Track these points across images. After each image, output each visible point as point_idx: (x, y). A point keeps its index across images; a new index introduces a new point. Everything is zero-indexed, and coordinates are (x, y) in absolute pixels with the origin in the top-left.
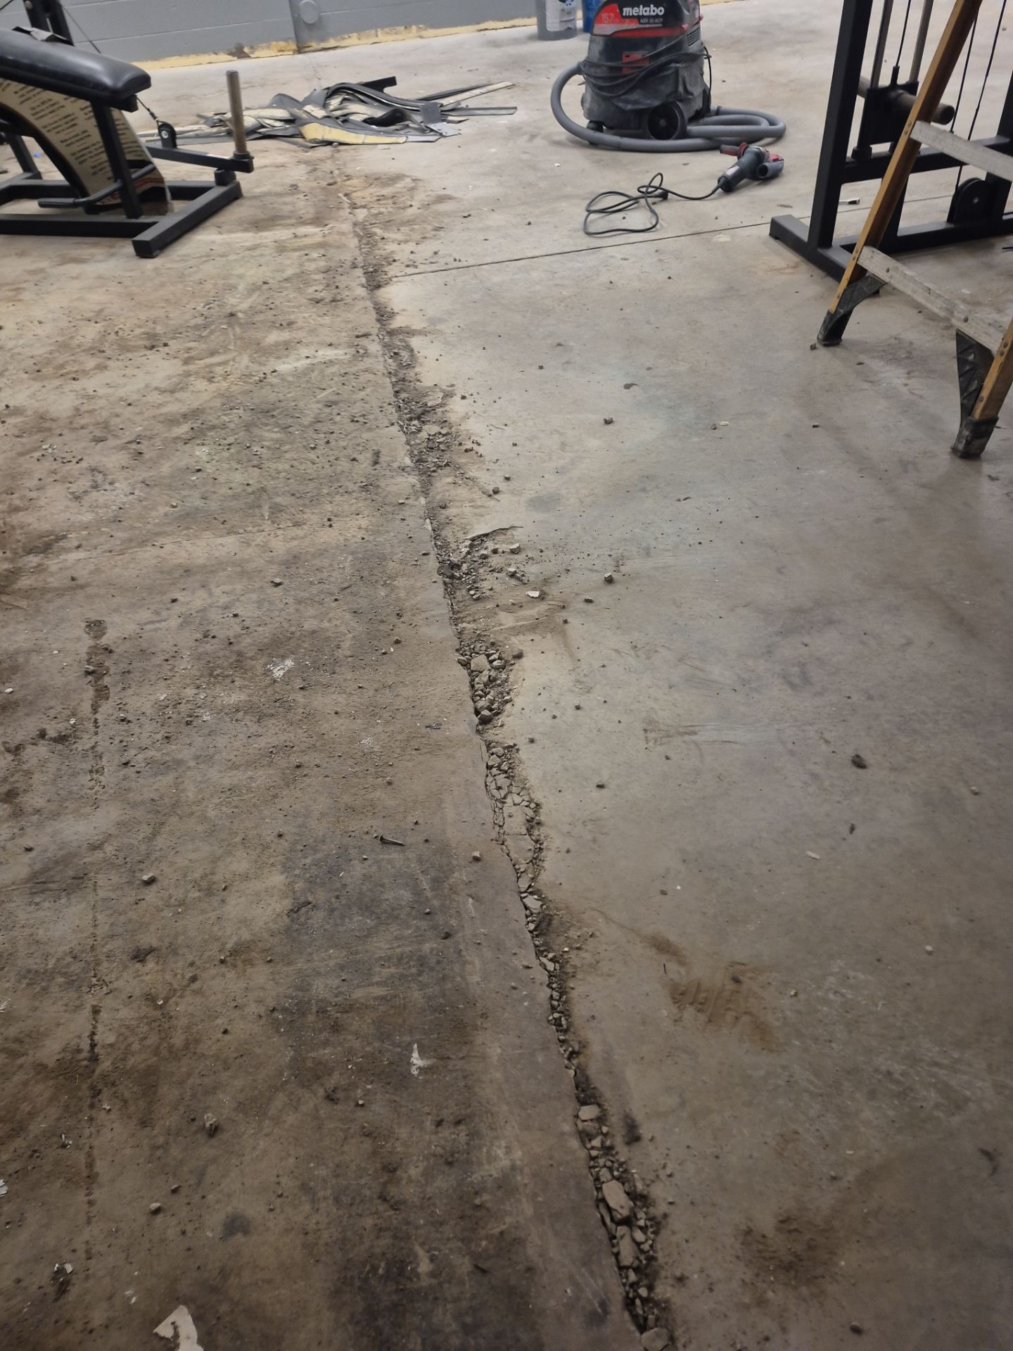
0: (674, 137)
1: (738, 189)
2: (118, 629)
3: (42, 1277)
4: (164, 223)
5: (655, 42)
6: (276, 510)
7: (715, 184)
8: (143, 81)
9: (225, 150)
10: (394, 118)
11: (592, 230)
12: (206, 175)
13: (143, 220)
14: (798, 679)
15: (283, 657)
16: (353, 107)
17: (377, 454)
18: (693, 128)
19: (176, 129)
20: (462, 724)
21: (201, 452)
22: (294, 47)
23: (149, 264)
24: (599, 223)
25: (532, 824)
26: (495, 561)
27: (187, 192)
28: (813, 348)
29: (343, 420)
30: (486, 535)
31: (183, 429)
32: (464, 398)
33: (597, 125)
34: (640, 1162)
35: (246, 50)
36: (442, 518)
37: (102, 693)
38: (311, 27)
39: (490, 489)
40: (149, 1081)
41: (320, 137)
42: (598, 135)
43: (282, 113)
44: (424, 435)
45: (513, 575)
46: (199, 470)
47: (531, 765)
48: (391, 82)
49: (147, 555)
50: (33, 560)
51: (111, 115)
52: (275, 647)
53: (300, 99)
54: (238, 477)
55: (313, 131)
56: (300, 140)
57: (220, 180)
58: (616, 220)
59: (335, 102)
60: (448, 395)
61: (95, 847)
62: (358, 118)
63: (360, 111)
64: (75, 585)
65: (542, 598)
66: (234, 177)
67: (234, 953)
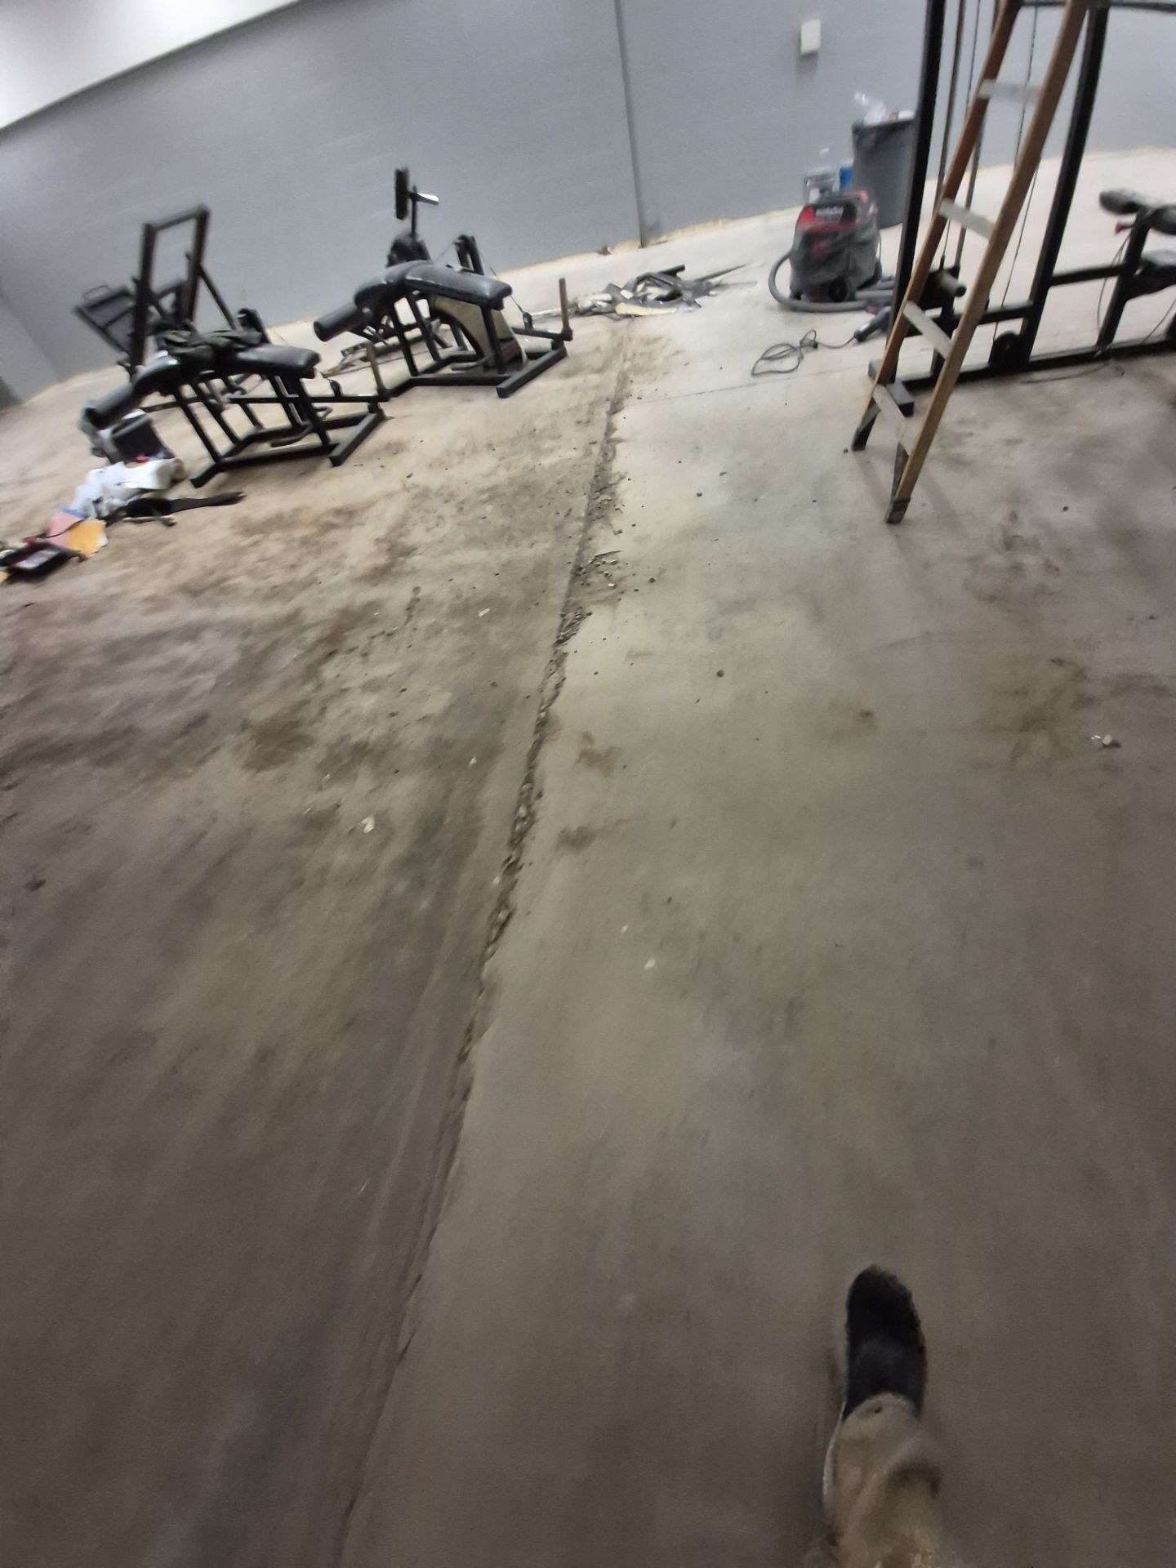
0: (846, 299)
1: (869, 339)
2: (425, 591)
3: (332, 803)
4: (516, 376)
5: (836, 234)
6: (511, 538)
7: (852, 335)
8: (508, 291)
9: (556, 328)
10: (673, 297)
11: (756, 372)
12: (546, 343)
13: (506, 375)
14: (716, 635)
15: (487, 608)
16: (650, 290)
17: (570, 510)
18: (860, 294)
19: (531, 314)
20: (547, 642)
21: (489, 508)
22: (639, 243)
23: (505, 401)
24: (764, 366)
25: (558, 686)
26: (602, 568)
27: (534, 355)
28: (846, 451)
29: (562, 492)
30: (604, 555)
31: (484, 497)
32: (629, 479)
33: (797, 295)
34: (537, 805)
35: (609, 249)
36: (586, 545)
37: (410, 617)
38: (651, 229)
39: (617, 530)
40: (382, 754)
41: (624, 313)
42: (795, 302)
43: (608, 297)
44: (599, 500)
45: (606, 575)
46: (485, 518)
47: (570, 664)
48: (682, 269)
49: (447, 559)
50: (401, 559)
51: (490, 313)
52: (483, 604)
53: (621, 287)
54: (500, 522)
55: (622, 309)
56: (614, 315)
57: (554, 347)
58: (776, 365)
59: (640, 287)
60: (622, 478)
61: (389, 676)
62: (651, 298)
63: (654, 292)
64: (414, 571)
65: (614, 587)
66: (563, 344)
67: (424, 718)
